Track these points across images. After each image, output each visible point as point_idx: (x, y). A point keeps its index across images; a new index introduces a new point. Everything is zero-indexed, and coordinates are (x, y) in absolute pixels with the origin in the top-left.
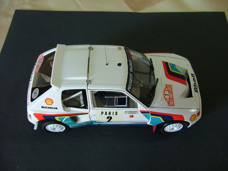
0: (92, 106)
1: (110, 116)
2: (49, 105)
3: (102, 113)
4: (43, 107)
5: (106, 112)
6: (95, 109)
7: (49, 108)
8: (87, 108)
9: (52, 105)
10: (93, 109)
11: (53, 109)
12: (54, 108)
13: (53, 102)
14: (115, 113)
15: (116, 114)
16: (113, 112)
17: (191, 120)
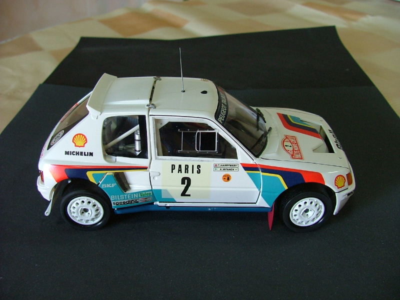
0: (155, 152)
1: (186, 175)
2: (80, 147)
3: (173, 167)
5: (180, 166)
6: (161, 159)
7: (77, 153)
8: (146, 158)
9: (84, 146)
10: (156, 158)
12: (86, 154)
13: (86, 140)
14: (196, 169)
15: (199, 172)
16: (193, 166)
17: (337, 186)
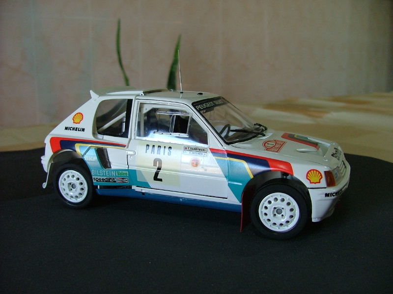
1: (158, 156)
2: (77, 123)
3: (147, 147)
4: (66, 128)
5: (154, 147)
8: (127, 137)
10: (135, 138)
11: (79, 130)
13: (82, 118)
14: (167, 151)
15: (169, 154)
16: (165, 147)
17: (310, 180)
